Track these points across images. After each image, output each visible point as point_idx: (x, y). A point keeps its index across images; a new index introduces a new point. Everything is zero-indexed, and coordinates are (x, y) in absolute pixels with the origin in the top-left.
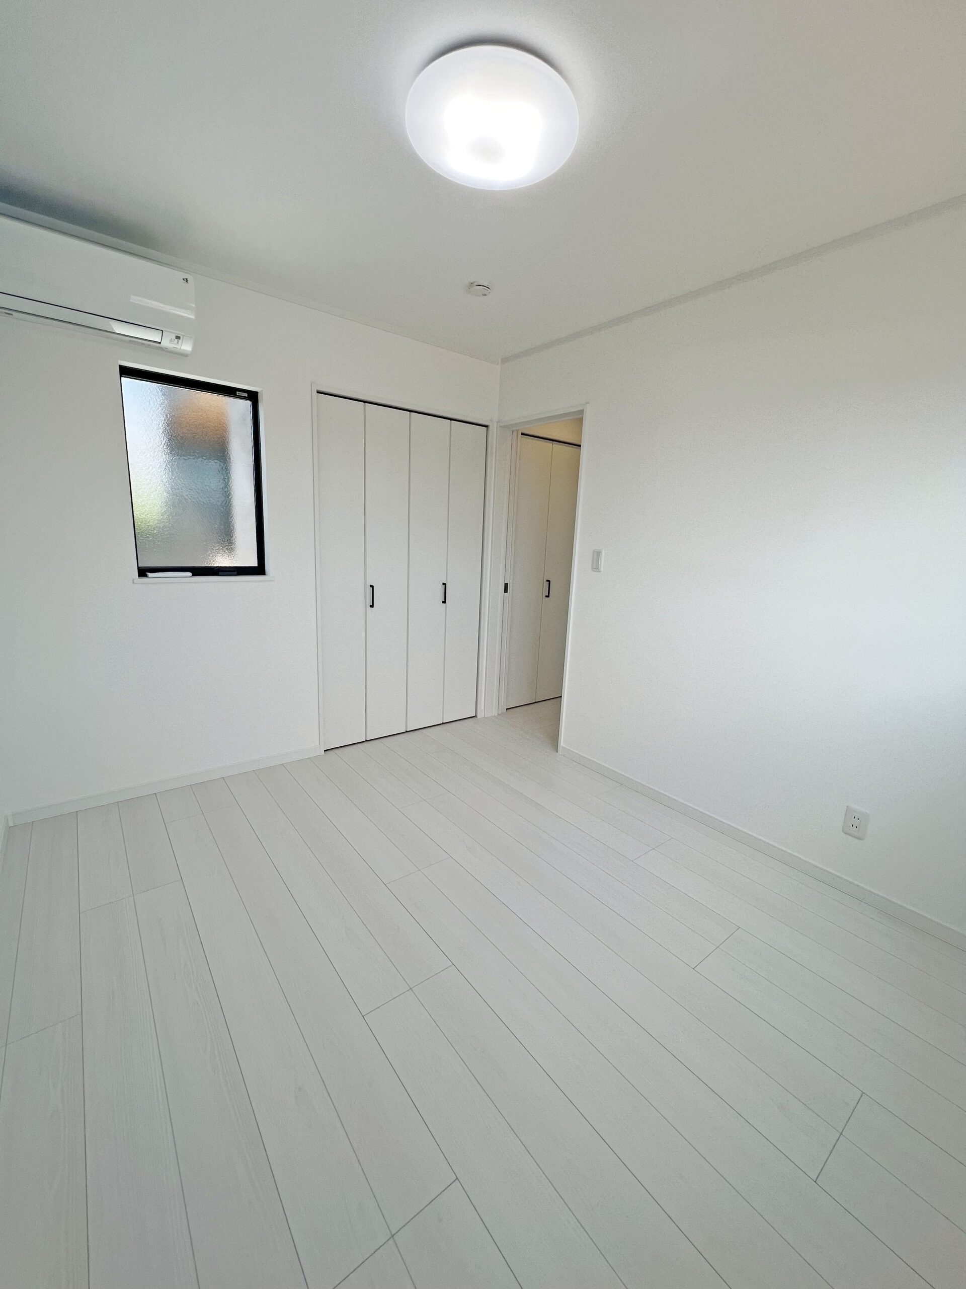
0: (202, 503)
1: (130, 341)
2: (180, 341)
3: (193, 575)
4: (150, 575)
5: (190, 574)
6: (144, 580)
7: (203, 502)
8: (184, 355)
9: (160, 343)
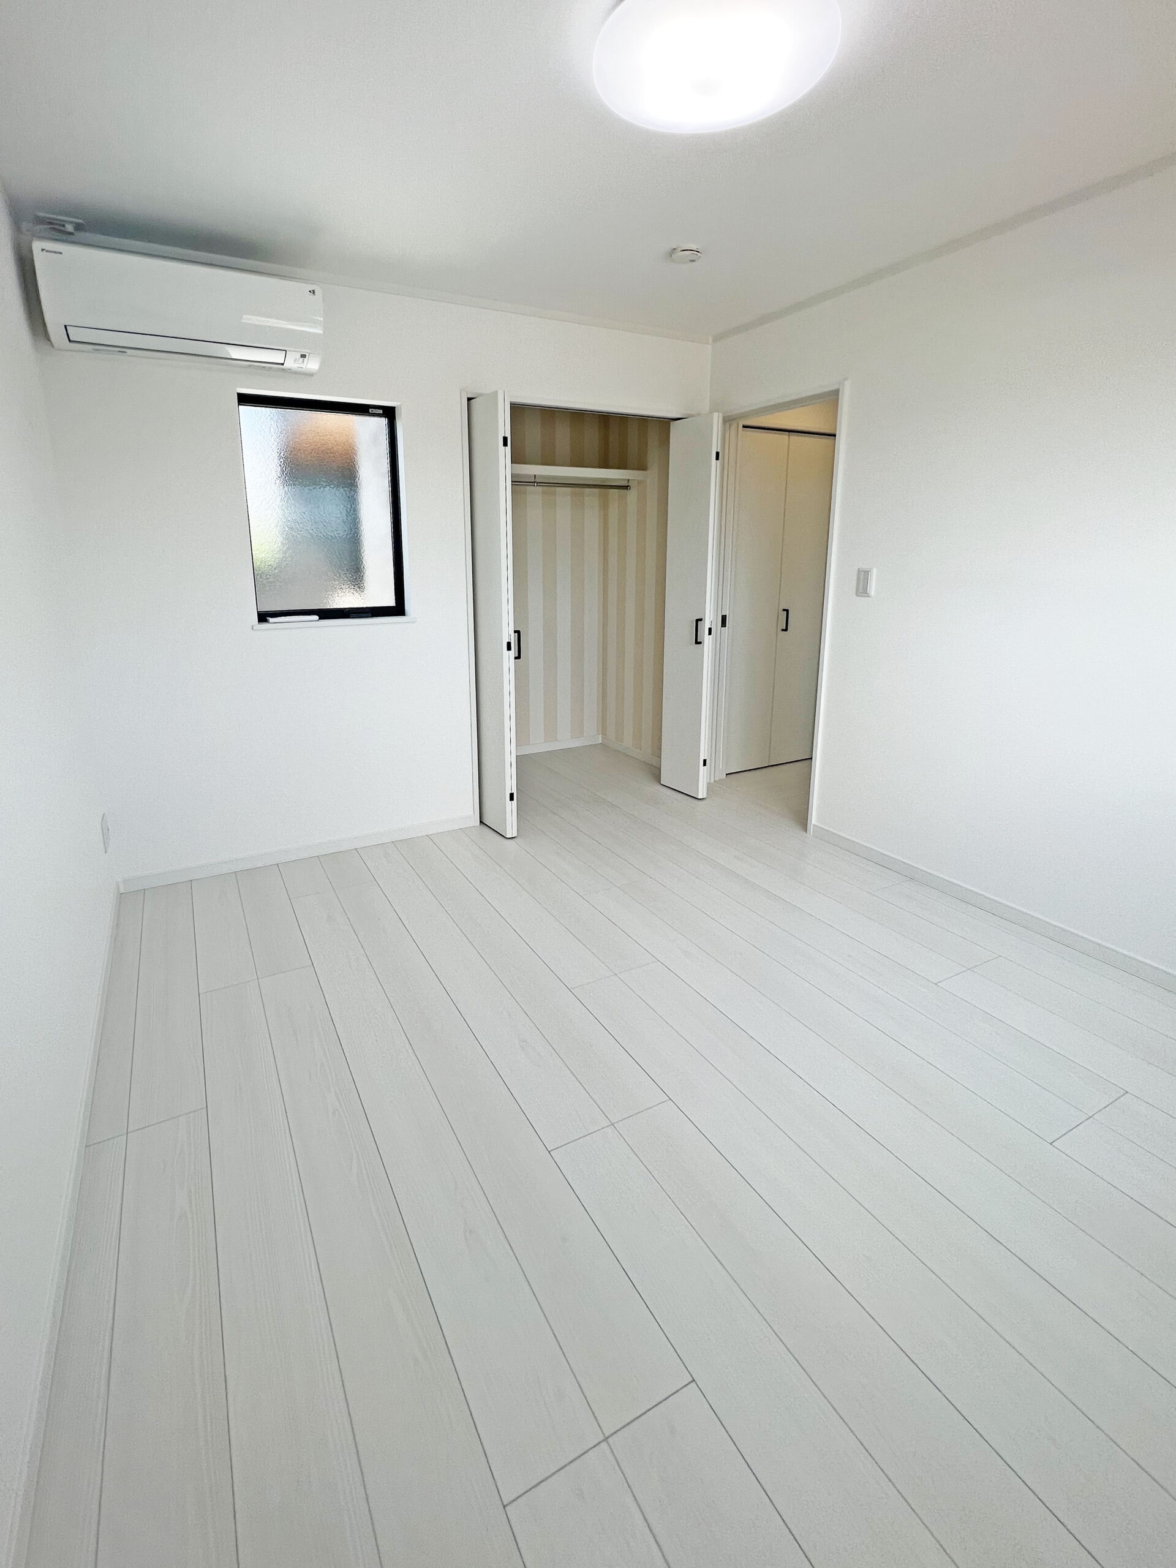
0: (330, 537)
1: (250, 366)
2: (306, 360)
3: (320, 619)
4: (271, 620)
5: (316, 617)
6: (264, 625)
7: (332, 536)
8: (311, 375)
9: (283, 364)
